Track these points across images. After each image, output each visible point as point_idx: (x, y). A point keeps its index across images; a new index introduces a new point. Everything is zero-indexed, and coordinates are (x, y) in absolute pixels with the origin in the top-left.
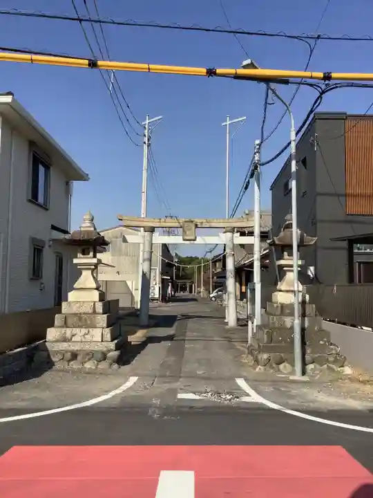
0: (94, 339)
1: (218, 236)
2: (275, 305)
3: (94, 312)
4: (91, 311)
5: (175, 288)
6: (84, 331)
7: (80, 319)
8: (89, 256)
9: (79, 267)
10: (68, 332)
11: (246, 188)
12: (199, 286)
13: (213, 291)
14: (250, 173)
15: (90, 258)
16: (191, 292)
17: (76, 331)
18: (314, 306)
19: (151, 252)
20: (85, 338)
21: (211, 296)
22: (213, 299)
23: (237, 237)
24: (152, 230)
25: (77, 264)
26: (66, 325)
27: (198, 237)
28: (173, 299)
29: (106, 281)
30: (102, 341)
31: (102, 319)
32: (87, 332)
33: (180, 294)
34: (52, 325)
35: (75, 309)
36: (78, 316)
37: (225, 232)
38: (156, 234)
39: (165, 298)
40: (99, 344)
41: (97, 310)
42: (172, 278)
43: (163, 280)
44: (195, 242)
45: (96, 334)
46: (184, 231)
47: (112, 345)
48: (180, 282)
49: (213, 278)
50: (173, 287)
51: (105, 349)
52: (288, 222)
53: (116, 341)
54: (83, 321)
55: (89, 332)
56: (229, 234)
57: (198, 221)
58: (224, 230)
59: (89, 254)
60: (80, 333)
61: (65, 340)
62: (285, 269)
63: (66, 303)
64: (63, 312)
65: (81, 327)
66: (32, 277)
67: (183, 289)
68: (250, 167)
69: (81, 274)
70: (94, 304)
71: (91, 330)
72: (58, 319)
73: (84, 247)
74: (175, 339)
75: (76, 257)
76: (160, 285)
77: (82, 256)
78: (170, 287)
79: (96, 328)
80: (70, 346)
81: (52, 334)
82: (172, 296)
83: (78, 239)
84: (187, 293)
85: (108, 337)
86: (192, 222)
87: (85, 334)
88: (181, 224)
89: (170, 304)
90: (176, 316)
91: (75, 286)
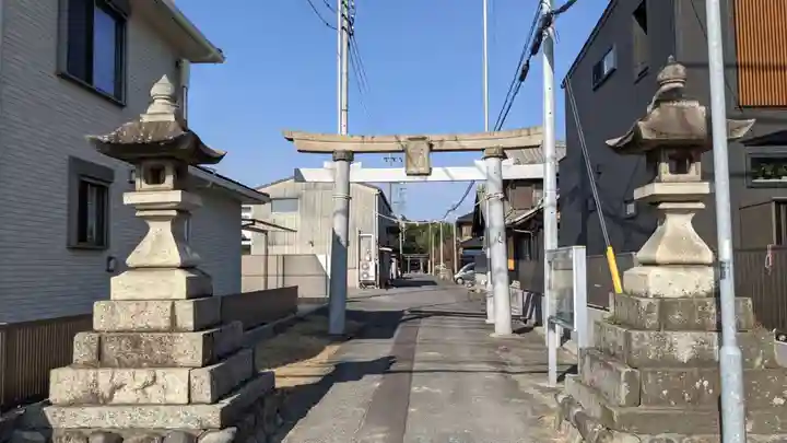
0: (171, 398)
1: (473, 165)
2: (644, 302)
3: (173, 327)
4: (164, 323)
5: (403, 266)
6: (143, 375)
7: (136, 344)
8: (162, 186)
9: (139, 214)
10: (104, 378)
11: (522, 78)
12: (437, 263)
13: (458, 270)
14: (530, 45)
15: (167, 189)
16: (426, 270)
17: (124, 375)
18: (750, 302)
19: (349, 198)
20: (145, 393)
21: (456, 276)
22: (460, 281)
23: (508, 167)
24: (349, 157)
25: (133, 207)
26: (100, 359)
27: (434, 170)
28: (400, 283)
29: (284, 256)
30: (189, 402)
31: (190, 346)
32: (150, 380)
33: (410, 275)
34: (66, 360)
35: (124, 321)
36: (133, 337)
37: (485, 158)
38: (356, 165)
39: (385, 282)
40: (179, 411)
41: (180, 323)
42: (396, 250)
43: (381, 254)
44: (429, 178)
45: (174, 383)
46: (408, 156)
47: (212, 415)
48: (409, 257)
49: (458, 250)
50: (399, 265)
51: (193, 426)
52: (665, 87)
53: (226, 402)
54: (142, 349)
55: (155, 378)
56: (493, 162)
57: (433, 137)
58: (485, 154)
59: (163, 181)
60: (131, 381)
61: (95, 399)
62: (662, 206)
63: (103, 303)
64: (96, 327)
65: (138, 365)
66: (74, 243)
67: (415, 266)
68: (535, 23)
69: (147, 229)
70: (173, 307)
71: (159, 372)
72: (82, 345)
73: (152, 163)
74: (392, 368)
75: (133, 189)
76: (377, 262)
77: (145, 186)
78: (394, 265)
79: (174, 366)
80: (102, 417)
81: (63, 384)
82: (398, 277)
83: (131, 141)
84: (420, 273)
85: (204, 390)
86: (424, 139)
87: (146, 385)
88: (404, 144)
89: (394, 290)
90: (401, 313)
91: (131, 260)
